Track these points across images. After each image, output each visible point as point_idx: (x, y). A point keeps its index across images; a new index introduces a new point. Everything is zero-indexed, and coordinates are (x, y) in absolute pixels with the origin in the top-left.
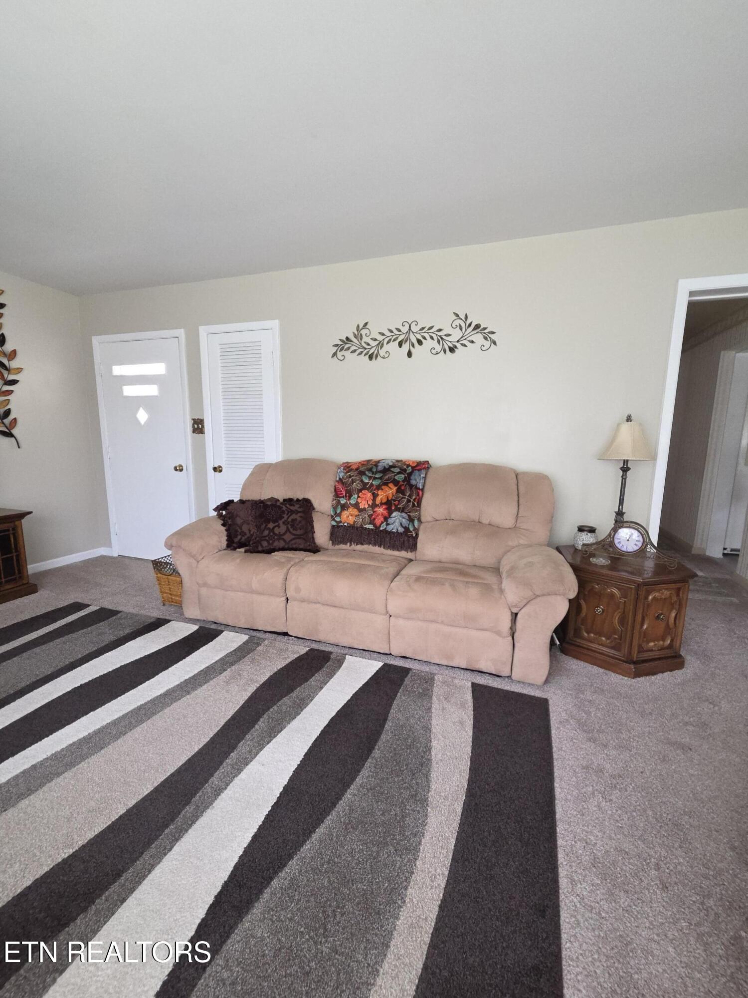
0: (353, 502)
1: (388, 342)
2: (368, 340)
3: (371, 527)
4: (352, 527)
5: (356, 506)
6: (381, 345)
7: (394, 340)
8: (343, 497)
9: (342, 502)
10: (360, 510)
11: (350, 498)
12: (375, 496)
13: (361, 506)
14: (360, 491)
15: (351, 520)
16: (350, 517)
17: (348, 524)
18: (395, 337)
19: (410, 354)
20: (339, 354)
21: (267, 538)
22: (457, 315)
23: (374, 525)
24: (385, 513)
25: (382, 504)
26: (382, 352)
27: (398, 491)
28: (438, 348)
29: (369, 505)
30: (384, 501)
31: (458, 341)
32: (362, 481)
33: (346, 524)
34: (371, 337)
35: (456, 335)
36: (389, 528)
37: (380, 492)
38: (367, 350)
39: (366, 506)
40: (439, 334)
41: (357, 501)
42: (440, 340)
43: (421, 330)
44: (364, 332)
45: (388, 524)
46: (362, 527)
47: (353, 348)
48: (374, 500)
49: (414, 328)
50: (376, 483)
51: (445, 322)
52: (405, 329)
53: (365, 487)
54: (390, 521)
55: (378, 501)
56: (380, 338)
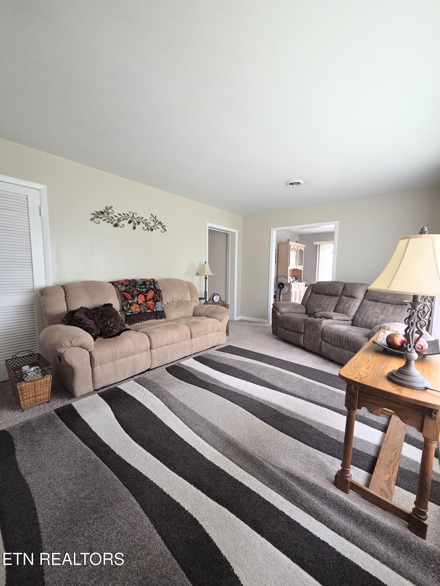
0: (135, 301)
1: (123, 220)
2: (112, 216)
3: (150, 311)
4: (139, 313)
5: (137, 303)
6: (119, 220)
7: (126, 219)
8: (130, 299)
9: (130, 302)
10: (140, 305)
11: (134, 300)
12: (146, 296)
13: (140, 303)
14: (138, 295)
15: (138, 310)
16: (137, 309)
17: (137, 312)
18: (126, 218)
19: (134, 228)
20: (96, 220)
21: (114, 327)
22: (152, 215)
23: (151, 310)
24: (153, 303)
25: (150, 299)
26: (120, 224)
27: (155, 293)
28: (146, 228)
29: (143, 301)
30: (151, 298)
31: (153, 227)
32: (137, 290)
33: (136, 313)
34: (114, 214)
35: (152, 224)
36: (157, 310)
37: (147, 294)
38: (112, 221)
39: (142, 302)
40: (146, 221)
41: (137, 301)
42: (146, 224)
43: (138, 218)
44: (110, 211)
45: (156, 308)
46: (145, 312)
47: (104, 218)
48: (146, 298)
49: (135, 216)
50: (144, 290)
51: (147, 217)
52: (131, 215)
53: (140, 293)
54: (156, 306)
55: (148, 298)
56: (119, 217)
